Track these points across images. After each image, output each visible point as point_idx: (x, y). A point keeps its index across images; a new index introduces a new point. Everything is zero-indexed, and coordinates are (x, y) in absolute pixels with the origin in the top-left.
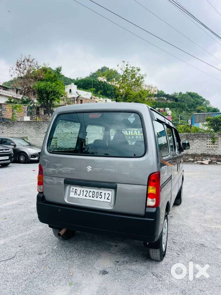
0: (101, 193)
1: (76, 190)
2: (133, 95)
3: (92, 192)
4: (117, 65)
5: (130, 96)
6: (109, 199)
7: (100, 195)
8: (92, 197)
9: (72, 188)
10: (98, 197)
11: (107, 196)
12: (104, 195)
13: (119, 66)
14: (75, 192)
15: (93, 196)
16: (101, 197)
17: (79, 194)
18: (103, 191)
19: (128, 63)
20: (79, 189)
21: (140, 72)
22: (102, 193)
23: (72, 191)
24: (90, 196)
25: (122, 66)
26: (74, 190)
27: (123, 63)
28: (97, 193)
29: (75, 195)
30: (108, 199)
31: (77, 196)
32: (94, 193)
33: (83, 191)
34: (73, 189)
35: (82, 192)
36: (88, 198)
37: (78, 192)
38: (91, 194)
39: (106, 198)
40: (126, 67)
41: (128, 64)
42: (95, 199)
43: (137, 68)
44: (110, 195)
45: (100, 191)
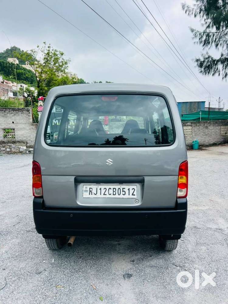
0: (123, 189)
1: (90, 188)
2: (58, 82)
3: (112, 189)
4: (37, 46)
5: (55, 82)
6: (135, 195)
7: (123, 191)
8: (113, 195)
9: (85, 186)
10: (120, 193)
11: (131, 192)
12: (128, 191)
13: (39, 47)
14: (90, 191)
15: (114, 193)
16: (124, 193)
17: (96, 193)
18: (126, 187)
19: (50, 44)
20: (94, 187)
21: (63, 57)
22: (125, 188)
23: (86, 191)
24: (111, 194)
25: (43, 47)
26: (88, 189)
27: (44, 44)
28: (119, 189)
29: (90, 194)
30: (133, 195)
31: (94, 196)
32: (114, 190)
33: (100, 189)
34: (86, 188)
35: (99, 191)
36: (108, 196)
37: (94, 191)
38: (111, 191)
39: (131, 194)
40: (48, 49)
41: (50, 46)
42: (117, 196)
43: (60, 52)
44: (134, 190)
45: (122, 187)
